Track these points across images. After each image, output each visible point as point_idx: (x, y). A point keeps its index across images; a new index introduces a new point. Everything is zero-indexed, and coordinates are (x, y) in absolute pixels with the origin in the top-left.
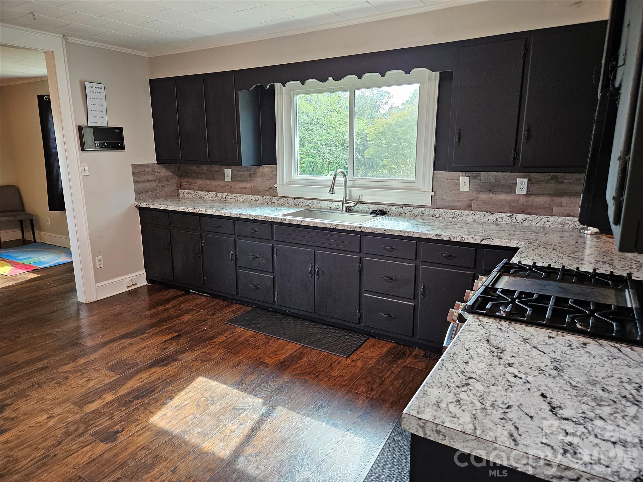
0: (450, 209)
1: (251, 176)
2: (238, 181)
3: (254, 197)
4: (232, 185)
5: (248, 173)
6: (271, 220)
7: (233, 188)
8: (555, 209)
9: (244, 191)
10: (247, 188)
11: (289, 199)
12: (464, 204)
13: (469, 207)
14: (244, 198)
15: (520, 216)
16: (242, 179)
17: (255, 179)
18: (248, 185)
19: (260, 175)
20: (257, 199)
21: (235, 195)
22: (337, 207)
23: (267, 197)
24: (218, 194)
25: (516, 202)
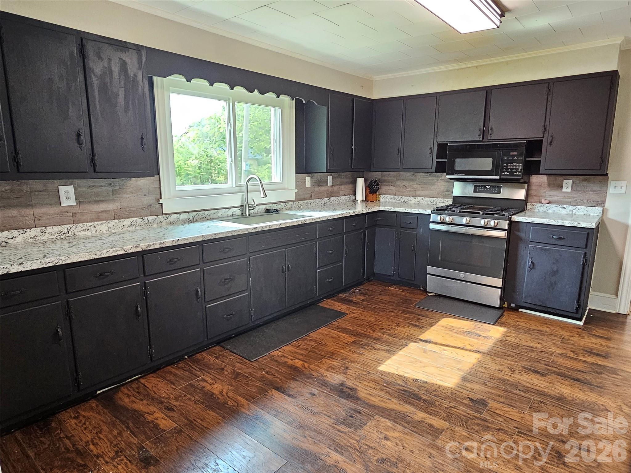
0: (305, 200)
1: (114, 192)
2: (89, 202)
3: (128, 222)
4: (77, 210)
5: (110, 188)
6: (253, 231)
7: (78, 215)
8: (340, 192)
9: (104, 215)
10: (109, 211)
11: (182, 215)
12: (308, 196)
13: (311, 198)
14: (109, 225)
15: (332, 199)
16: (98, 199)
17: (125, 196)
18: (111, 206)
19: (131, 189)
20: (133, 223)
21: (90, 224)
22: (234, 214)
23: (150, 218)
24: (49, 229)
25: (328, 190)
